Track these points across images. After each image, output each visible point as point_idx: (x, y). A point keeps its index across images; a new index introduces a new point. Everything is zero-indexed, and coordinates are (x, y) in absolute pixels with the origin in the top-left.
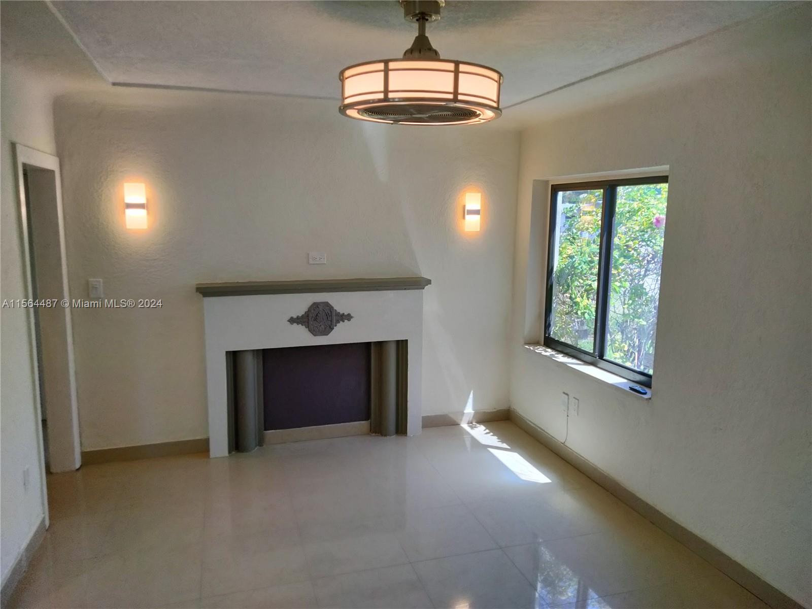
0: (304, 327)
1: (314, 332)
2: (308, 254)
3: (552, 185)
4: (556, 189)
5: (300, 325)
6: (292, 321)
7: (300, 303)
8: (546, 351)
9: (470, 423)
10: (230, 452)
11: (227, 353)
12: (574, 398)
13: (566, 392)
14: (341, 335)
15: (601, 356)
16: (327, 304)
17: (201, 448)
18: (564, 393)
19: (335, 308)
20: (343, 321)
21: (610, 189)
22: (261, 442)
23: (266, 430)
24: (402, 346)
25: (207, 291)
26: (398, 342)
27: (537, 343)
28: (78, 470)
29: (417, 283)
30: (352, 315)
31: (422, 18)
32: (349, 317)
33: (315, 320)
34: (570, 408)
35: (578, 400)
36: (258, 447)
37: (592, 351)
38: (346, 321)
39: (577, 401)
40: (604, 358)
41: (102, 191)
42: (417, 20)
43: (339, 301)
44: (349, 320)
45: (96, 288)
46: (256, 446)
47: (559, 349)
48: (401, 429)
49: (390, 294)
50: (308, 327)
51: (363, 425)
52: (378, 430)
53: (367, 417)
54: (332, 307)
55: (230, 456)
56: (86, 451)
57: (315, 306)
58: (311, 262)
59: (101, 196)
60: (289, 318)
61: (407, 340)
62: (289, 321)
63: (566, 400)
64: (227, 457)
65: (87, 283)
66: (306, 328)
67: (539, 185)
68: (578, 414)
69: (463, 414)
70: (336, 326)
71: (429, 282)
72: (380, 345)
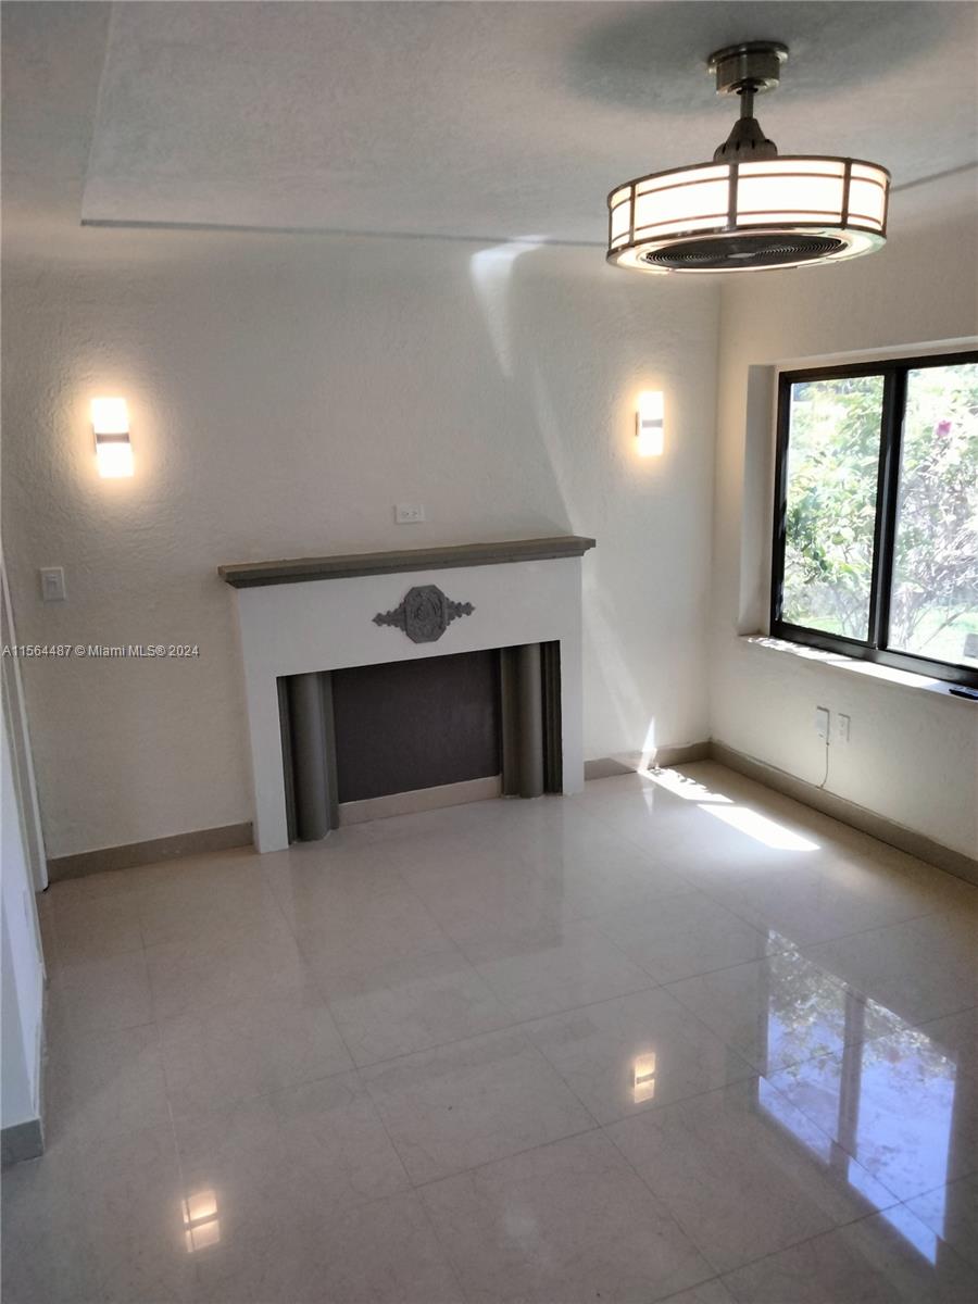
0: (398, 629)
1: (416, 637)
2: (395, 508)
3: (781, 374)
4: (787, 379)
5: (393, 627)
6: (380, 620)
7: (391, 590)
8: (777, 645)
9: (651, 767)
10: (290, 843)
11: (278, 678)
12: (841, 714)
13: (823, 706)
14: (458, 639)
15: (883, 646)
16: (433, 590)
17: (242, 839)
18: (820, 708)
19: (446, 595)
20: (460, 616)
21: (895, 375)
22: (334, 824)
23: (341, 801)
24: (550, 651)
25: (242, 578)
26: (543, 645)
27: (759, 633)
28: (45, 890)
29: (574, 547)
30: (473, 605)
31: (748, 89)
32: (467, 609)
33: (417, 616)
34: (831, 729)
35: (848, 717)
36: (331, 831)
37: (865, 639)
38: (464, 615)
39: (846, 719)
40: (889, 647)
41: (52, 415)
42: (739, 93)
43: (452, 583)
44: (468, 614)
45: (55, 583)
46: (328, 829)
47: (800, 639)
48: (553, 783)
49: (533, 568)
50: (405, 628)
51: (491, 783)
52: (516, 788)
53: (497, 769)
54: (442, 594)
55: (290, 848)
56: (53, 858)
57: (415, 593)
58: (400, 520)
59: (52, 422)
60: (374, 616)
61: (558, 642)
62: (374, 620)
63: (826, 719)
64: (285, 850)
65: (39, 575)
66: (403, 630)
67: (759, 374)
68: (848, 739)
69: (639, 754)
70: (449, 624)
71: (591, 543)
72: (516, 653)
